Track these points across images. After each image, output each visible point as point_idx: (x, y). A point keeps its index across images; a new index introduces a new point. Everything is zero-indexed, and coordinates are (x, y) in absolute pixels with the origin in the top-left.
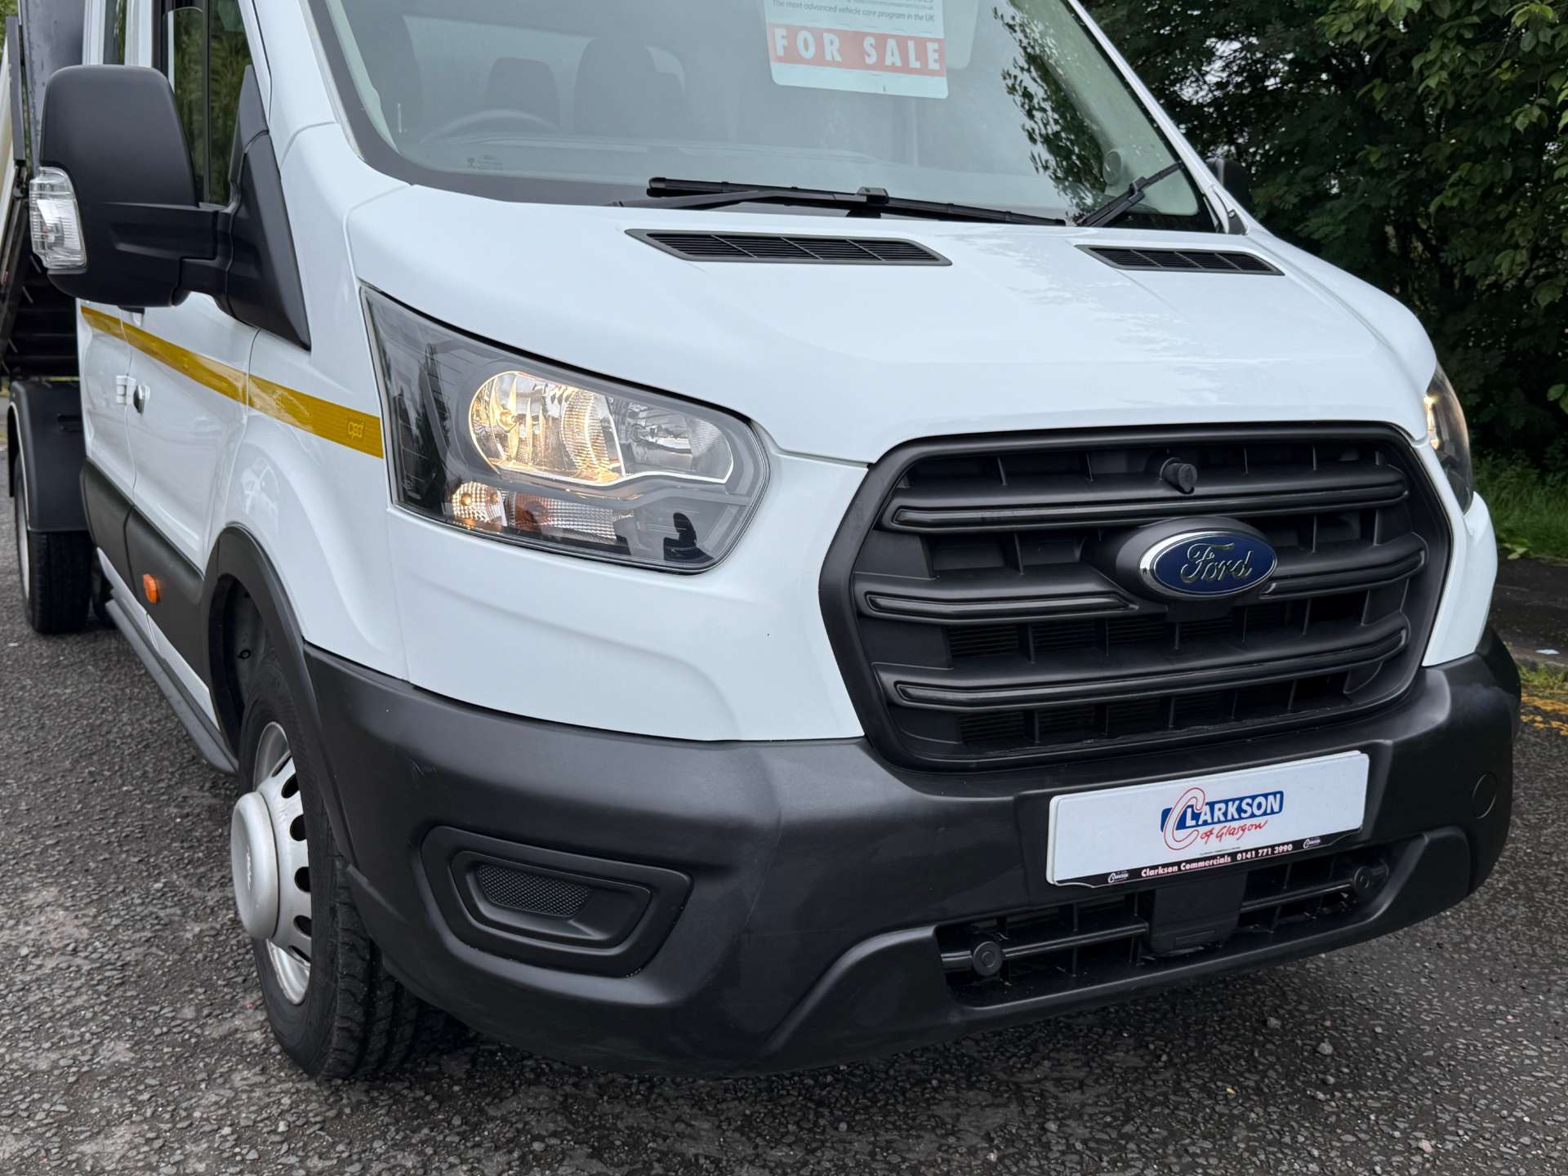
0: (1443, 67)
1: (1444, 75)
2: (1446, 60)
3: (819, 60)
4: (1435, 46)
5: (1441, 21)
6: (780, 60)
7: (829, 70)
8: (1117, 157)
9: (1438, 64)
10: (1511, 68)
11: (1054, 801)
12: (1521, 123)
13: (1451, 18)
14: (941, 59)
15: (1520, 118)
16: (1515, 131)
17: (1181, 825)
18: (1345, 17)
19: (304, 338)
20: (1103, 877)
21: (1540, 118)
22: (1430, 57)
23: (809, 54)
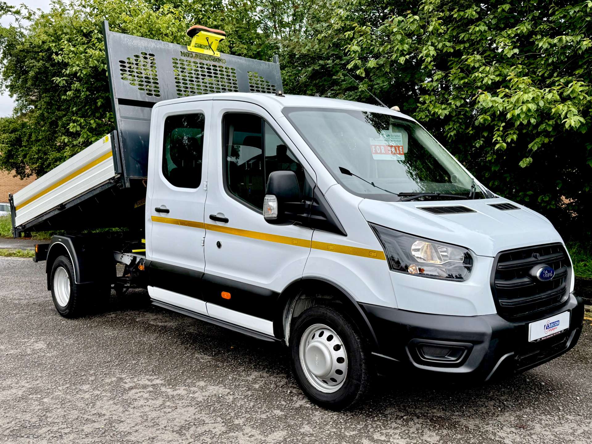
0: (454, 129)
1: (455, 132)
2: (455, 127)
3: (381, 153)
4: (451, 123)
5: (453, 117)
6: (374, 153)
7: (383, 155)
8: (455, 177)
9: (453, 129)
10: (472, 130)
11: (530, 324)
12: (478, 145)
13: (456, 115)
14: (403, 151)
15: (477, 144)
16: (476, 147)
17: (547, 329)
18: (422, 114)
19: (345, 233)
20: (536, 340)
21: (483, 144)
22: (450, 127)
23: (379, 152)
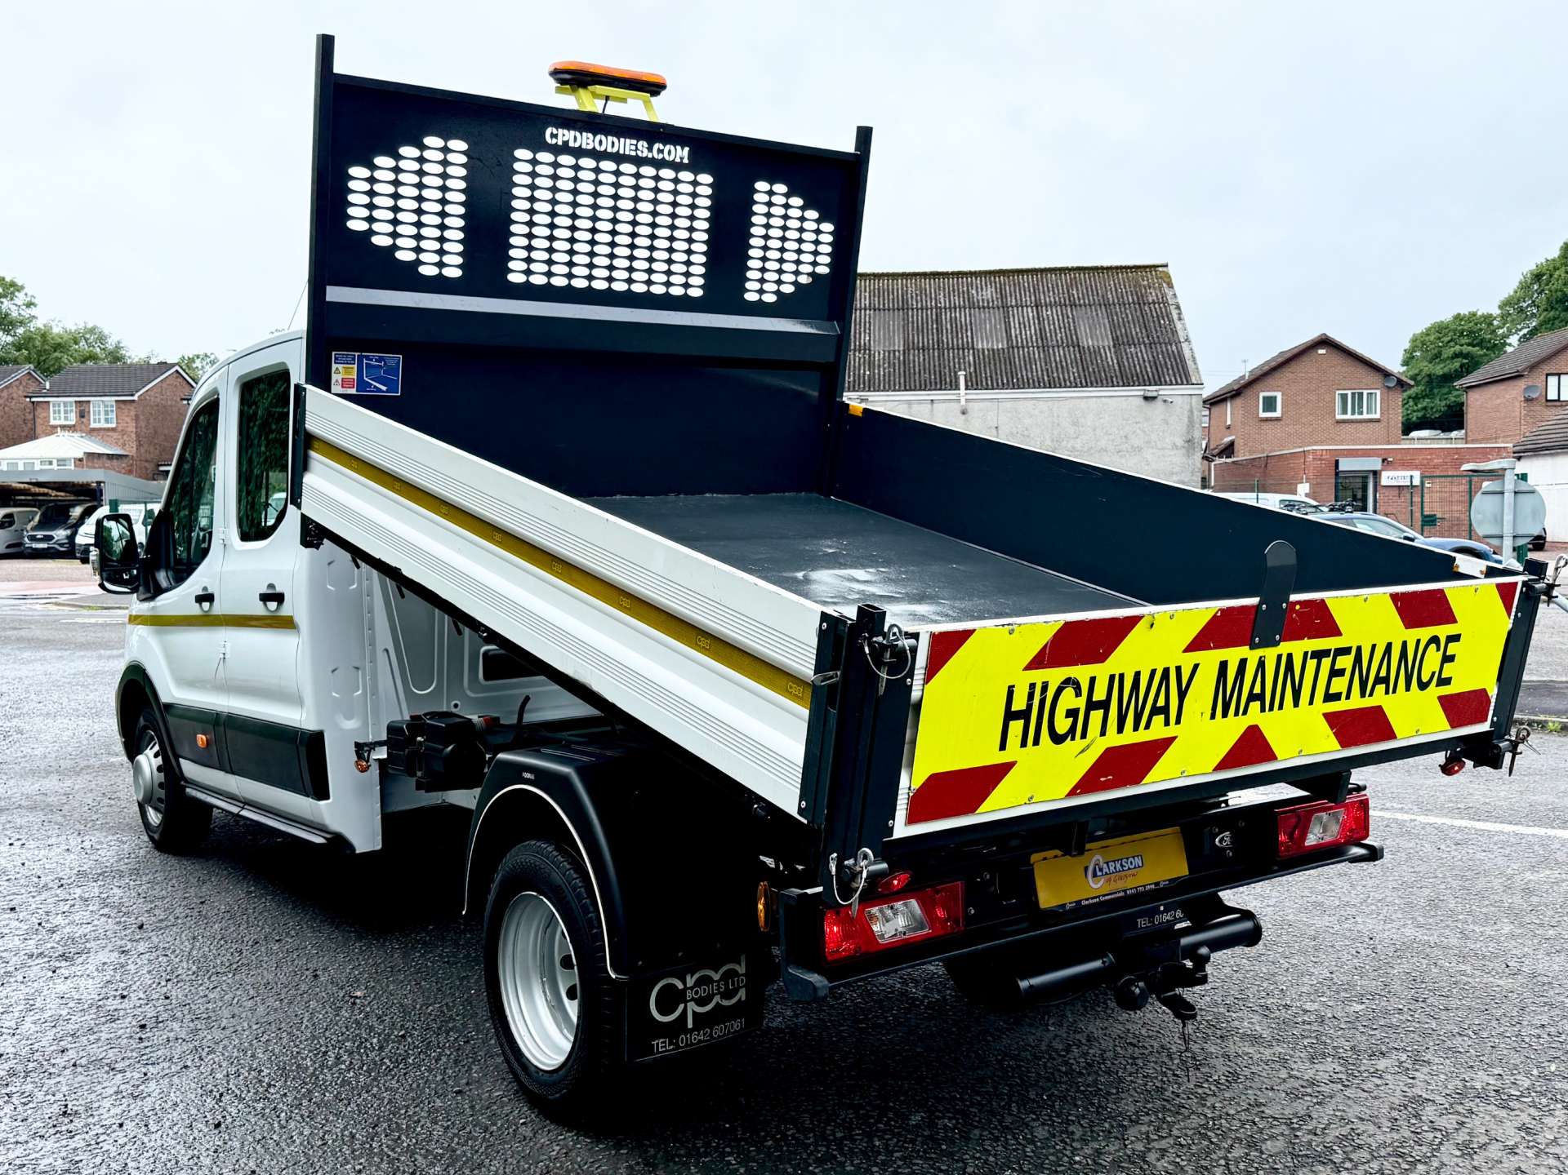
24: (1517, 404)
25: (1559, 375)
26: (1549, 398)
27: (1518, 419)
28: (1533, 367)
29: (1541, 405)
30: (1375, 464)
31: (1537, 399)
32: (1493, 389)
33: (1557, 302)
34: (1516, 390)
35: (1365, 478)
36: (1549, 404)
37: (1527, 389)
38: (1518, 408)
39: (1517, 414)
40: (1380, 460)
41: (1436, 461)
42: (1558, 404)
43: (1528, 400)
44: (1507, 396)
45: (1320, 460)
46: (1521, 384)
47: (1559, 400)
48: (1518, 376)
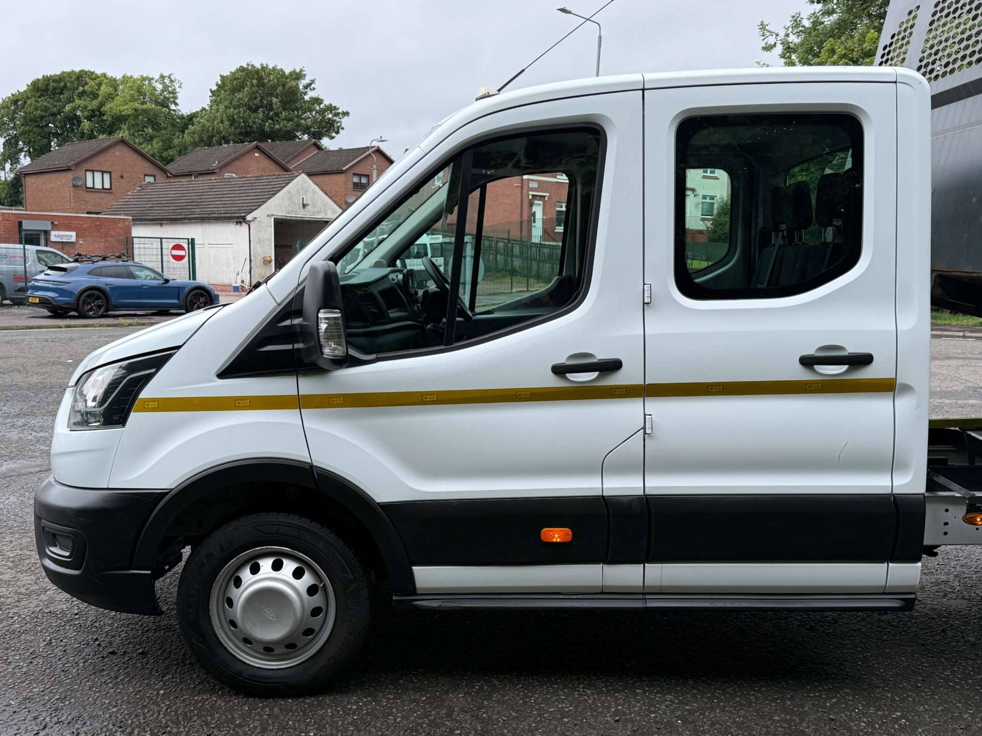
24: (67, 189)
25: (93, 171)
26: (88, 186)
27: (68, 199)
28: (78, 164)
29: (83, 191)
30: (47, 226)
31: (81, 186)
32: (47, 176)
33: (31, 120)
34: (66, 179)
35: (38, 235)
36: (88, 190)
37: (74, 179)
38: (68, 191)
39: (68, 195)
40: (50, 222)
41: (85, 225)
42: (94, 190)
43: (75, 186)
44: (59, 183)
45: (7, 220)
46: (70, 175)
47: (93, 188)
48: (68, 170)
